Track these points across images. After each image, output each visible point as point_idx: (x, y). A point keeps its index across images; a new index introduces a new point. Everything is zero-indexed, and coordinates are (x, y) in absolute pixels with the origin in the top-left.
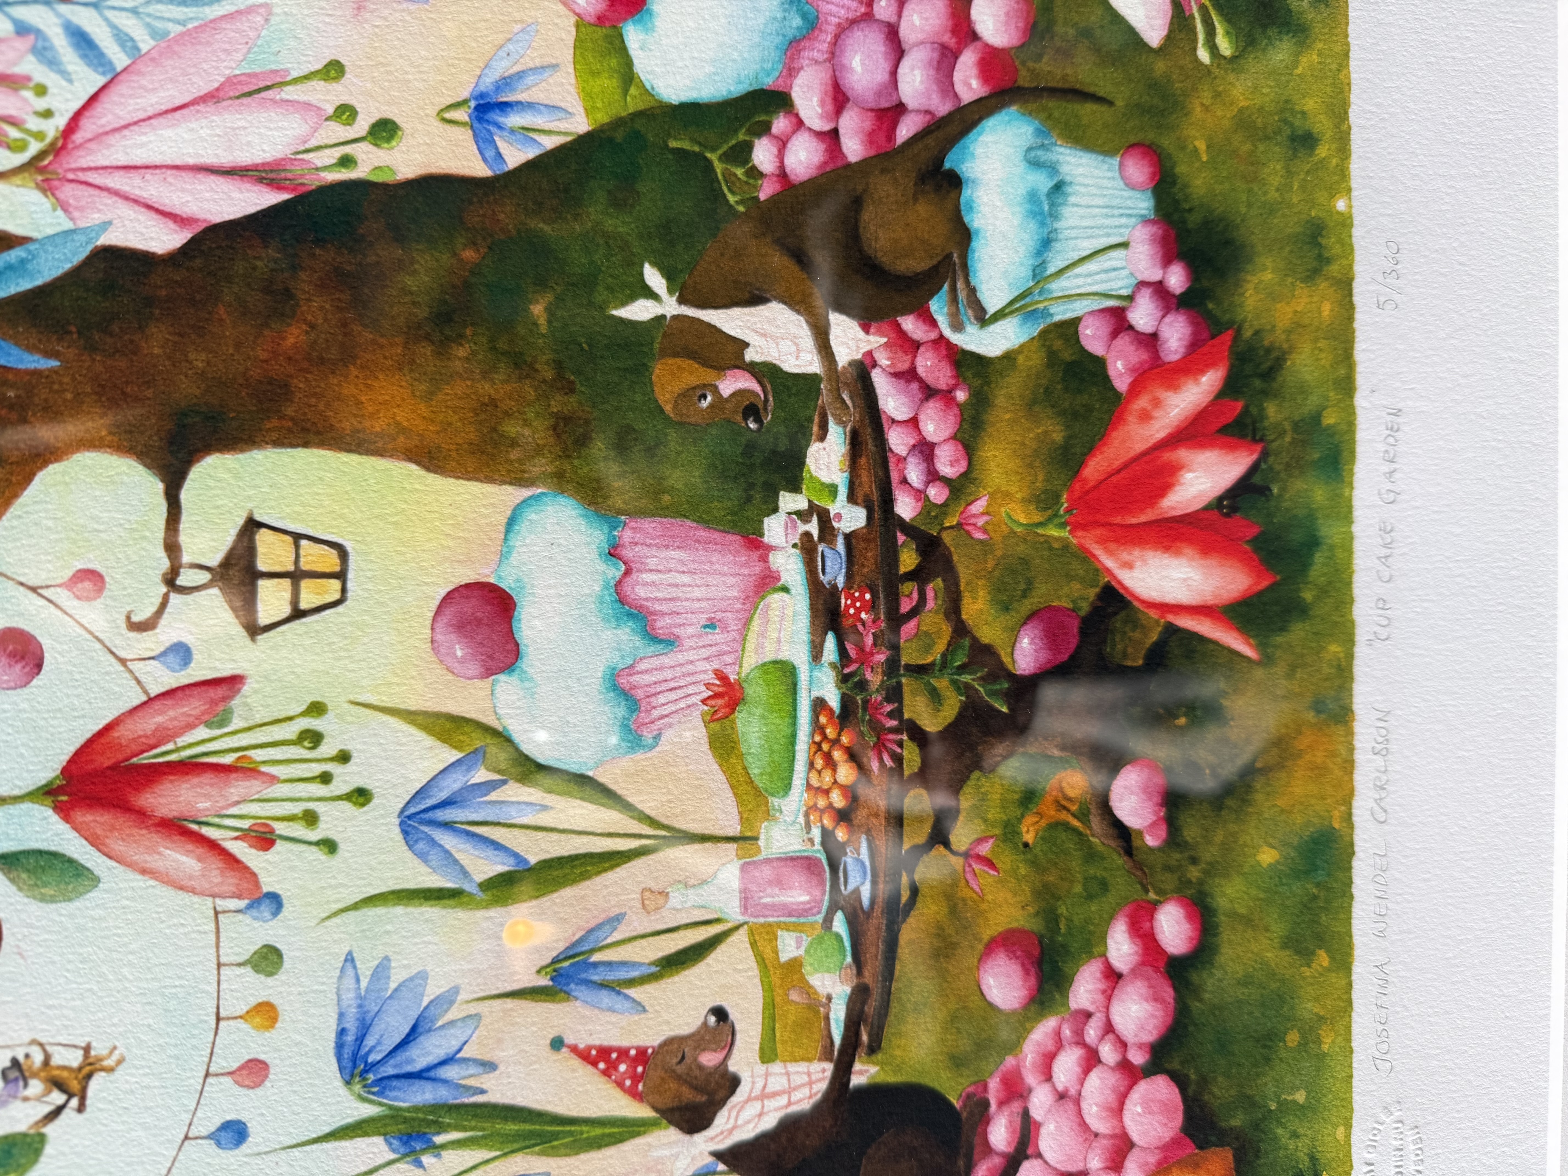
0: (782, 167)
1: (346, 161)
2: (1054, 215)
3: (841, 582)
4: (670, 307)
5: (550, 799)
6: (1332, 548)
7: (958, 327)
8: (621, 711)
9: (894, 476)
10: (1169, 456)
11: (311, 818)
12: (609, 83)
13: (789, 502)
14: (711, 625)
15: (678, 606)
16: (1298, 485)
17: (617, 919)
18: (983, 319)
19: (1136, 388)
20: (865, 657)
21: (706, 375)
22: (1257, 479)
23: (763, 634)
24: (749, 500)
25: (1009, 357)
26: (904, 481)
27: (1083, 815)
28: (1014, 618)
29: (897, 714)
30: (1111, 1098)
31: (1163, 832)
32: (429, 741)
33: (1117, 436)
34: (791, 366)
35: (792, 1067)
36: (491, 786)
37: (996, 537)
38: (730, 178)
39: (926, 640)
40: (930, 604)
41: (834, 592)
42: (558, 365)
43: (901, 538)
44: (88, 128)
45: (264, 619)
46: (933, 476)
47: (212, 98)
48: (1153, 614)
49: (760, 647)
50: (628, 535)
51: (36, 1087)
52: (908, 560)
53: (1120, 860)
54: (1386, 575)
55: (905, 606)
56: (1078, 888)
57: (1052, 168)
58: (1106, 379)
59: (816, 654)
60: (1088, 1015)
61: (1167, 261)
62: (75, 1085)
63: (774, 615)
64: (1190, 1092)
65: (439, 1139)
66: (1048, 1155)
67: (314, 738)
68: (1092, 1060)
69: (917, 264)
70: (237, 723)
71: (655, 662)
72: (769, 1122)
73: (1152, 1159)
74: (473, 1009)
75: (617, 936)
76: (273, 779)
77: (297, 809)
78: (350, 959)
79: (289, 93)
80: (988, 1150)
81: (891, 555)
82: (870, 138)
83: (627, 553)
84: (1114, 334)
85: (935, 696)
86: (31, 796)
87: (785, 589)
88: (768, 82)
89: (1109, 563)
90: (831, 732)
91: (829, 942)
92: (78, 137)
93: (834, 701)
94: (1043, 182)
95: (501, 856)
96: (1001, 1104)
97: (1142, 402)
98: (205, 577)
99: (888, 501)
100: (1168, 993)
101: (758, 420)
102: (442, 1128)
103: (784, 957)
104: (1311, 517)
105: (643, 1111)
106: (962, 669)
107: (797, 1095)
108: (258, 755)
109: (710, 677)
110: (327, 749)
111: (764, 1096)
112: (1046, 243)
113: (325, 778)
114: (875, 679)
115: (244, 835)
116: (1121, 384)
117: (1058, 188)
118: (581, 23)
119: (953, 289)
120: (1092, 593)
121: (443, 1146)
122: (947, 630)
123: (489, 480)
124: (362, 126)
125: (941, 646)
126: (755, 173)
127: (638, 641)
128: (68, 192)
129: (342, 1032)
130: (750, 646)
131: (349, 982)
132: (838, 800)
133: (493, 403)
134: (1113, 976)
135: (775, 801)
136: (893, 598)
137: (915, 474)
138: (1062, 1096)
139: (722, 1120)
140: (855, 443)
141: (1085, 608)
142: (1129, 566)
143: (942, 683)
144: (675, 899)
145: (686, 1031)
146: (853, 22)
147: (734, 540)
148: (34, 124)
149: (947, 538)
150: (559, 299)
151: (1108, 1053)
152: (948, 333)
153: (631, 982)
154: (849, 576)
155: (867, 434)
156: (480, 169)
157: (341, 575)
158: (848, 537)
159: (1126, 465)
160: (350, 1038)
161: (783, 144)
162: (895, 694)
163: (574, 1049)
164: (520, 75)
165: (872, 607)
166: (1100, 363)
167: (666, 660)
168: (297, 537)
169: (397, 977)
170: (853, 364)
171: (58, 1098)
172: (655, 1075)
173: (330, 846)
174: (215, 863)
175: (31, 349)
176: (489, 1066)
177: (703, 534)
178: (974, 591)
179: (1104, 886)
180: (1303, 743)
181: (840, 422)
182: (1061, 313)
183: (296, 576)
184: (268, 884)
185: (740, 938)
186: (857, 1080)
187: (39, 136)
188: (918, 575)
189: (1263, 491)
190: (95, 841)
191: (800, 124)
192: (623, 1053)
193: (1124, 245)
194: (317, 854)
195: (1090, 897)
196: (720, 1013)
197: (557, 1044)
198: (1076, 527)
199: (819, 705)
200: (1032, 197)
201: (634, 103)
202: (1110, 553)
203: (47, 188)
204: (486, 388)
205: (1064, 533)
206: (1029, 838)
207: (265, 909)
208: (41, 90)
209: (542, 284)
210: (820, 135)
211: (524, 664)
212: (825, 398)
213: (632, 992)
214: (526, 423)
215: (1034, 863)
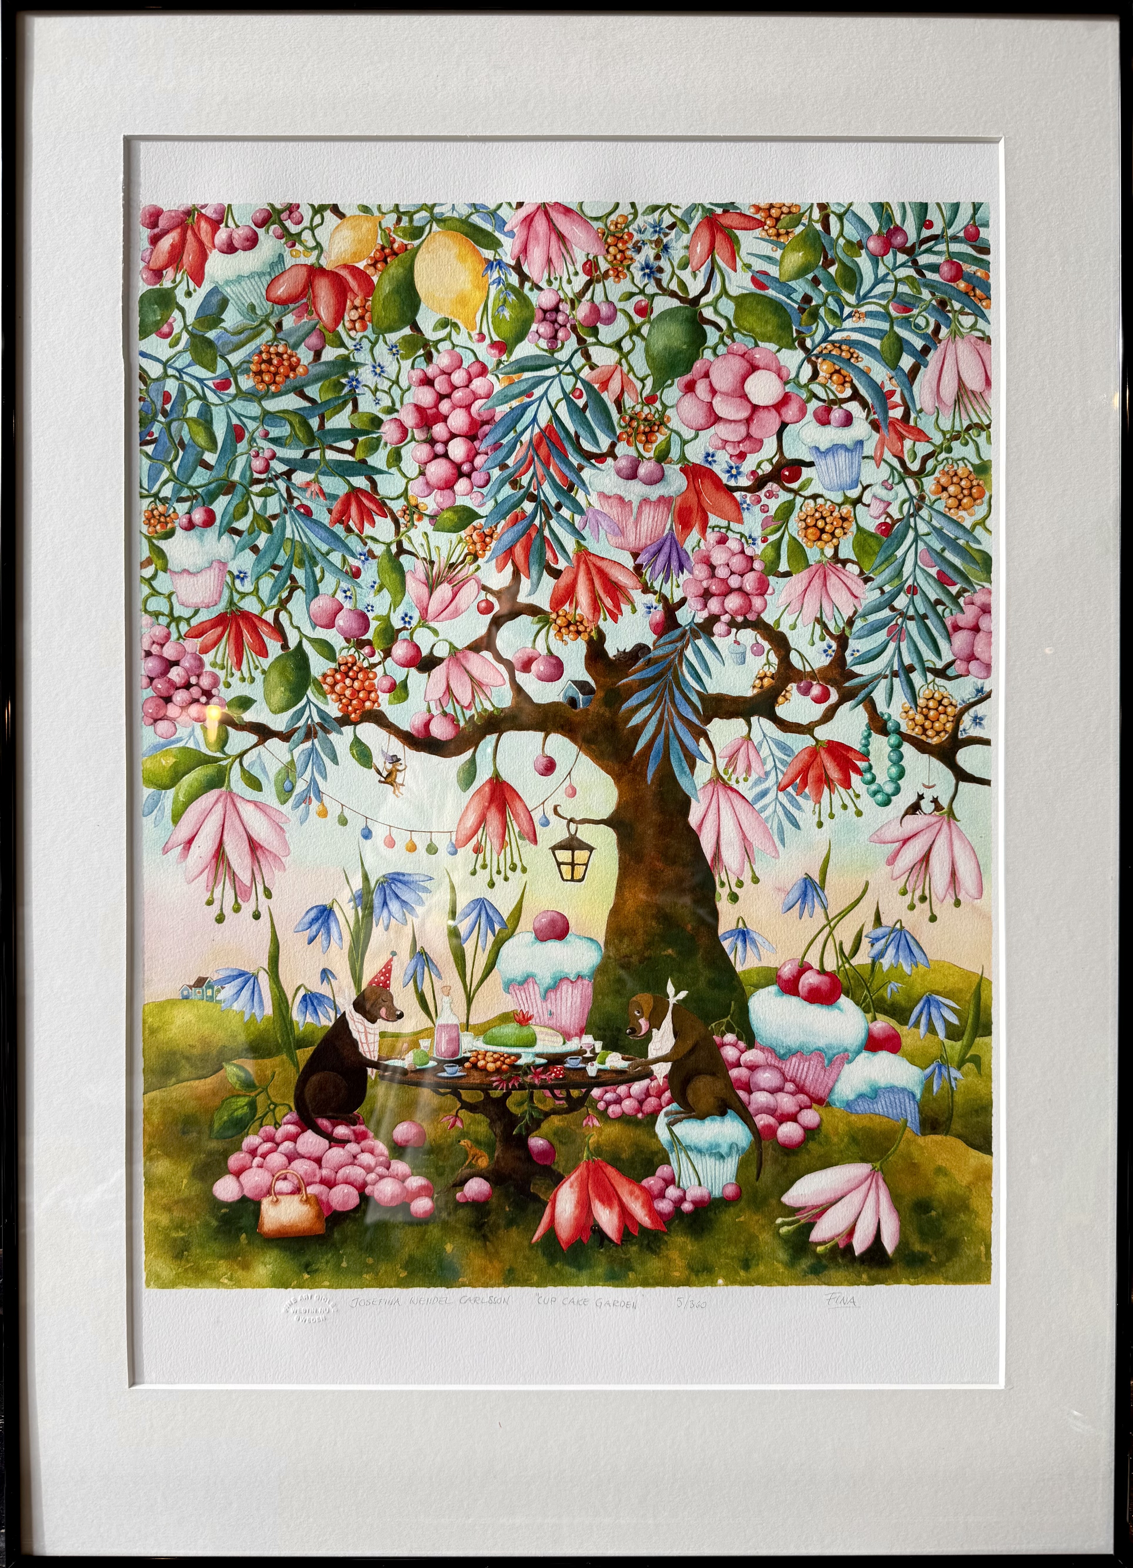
0: (726, 1045)
1: (722, 884)
2: (711, 1155)
3: (567, 1065)
4: (672, 1001)
5: (487, 952)
6: (577, 1276)
7: (667, 1114)
8: (519, 979)
9: (608, 1088)
10: (616, 1203)
11: (484, 867)
12: (755, 979)
13: (598, 1045)
14: (551, 1014)
15: (559, 1001)
16: (604, 1260)
17: (439, 976)
18: (670, 1125)
19: (642, 1188)
20: (536, 1075)
21: (647, 1014)
22: (606, 1242)
23: (547, 1034)
24: (599, 1029)
25: (655, 1135)
26: (606, 1092)
27: (470, 1166)
28: (551, 1138)
29: (514, 1088)
30: (352, 1179)
31: (462, 1200)
32: (511, 909)
33: (624, 1181)
34: (651, 1047)
35: (377, 1044)
36: (493, 931)
37: (584, 1130)
38: (720, 1025)
39: (542, 1101)
40: (557, 1102)
41: (564, 1063)
42: (649, 958)
43: (584, 1090)
44: (733, 795)
45: (557, 852)
46: (608, 1104)
47: (744, 838)
48: (552, 1197)
49: (542, 1033)
50: (586, 982)
51: (389, 766)
52: (575, 1093)
53: (451, 1182)
54: (566, 1302)
55: (557, 1092)
56: (440, 1163)
57: (729, 1154)
58: (647, 1177)
59: (539, 1055)
60: (388, 1168)
61: (694, 1202)
62: (389, 780)
63: (554, 1039)
64: (352, 1215)
65: (359, 908)
66: (330, 1151)
67: (514, 868)
68: (369, 1170)
69: (690, 1098)
70: (520, 842)
71: (537, 992)
72: (355, 1035)
73: (323, 1198)
74: (409, 923)
75: (433, 976)
76: (499, 854)
77: (488, 862)
78: (431, 879)
79: (747, 865)
80: (335, 1125)
81: (577, 1086)
82: (738, 1080)
83: (579, 982)
84: (664, 1180)
85: (520, 1104)
86: (496, 770)
87: (564, 1043)
88: (758, 1040)
89: (573, 1178)
90: (507, 1061)
91: (425, 1059)
92: (729, 792)
93: (520, 1062)
94: (724, 1150)
95: (467, 934)
96: (354, 1131)
97: (637, 1192)
98: (573, 832)
99: (599, 1085)
100: (394, 1204)
101: (630, 1033)
102: (364, 909)
103: (421, 1041)
104: (591, 1267)
105: (364, 986)
106: (531, 1116)
107: (365, 1046)
108: (508, 849)
109: (531, 1013)
110: (510, 873)
111: (366, 1033)
112: (700, 1151)
113: (499, 872)
114: (528, 1079)
115: (479, 843)
116: (644, 1183)
117: (722, 1157)
118: (777, 969)
119: (681, 1113)
120: (561, 1170)
121: (356, 910)
122: (547, 1109)
123: (607, 932)
124: (736, 890)
125: (540, 1106)
126: (723, 1035)
127: (545, 985)
128: (710, 788)
129: (403, 875)
130: (542, 1029)
131: (422, 878)
132: (481, 1063)
133: (635, 934)
134: (403, 1179)
135: (481, 1038)
136: (560, 1087)
137: (609, 1096)
138: (355, 1157)
139: (358, 1016)
140: (621, 1072)
141: (554, 1167)
142: (571, 1186)
143: (525, 1107)
144: (446, 999)
145: (395, 1003)
146: (783, 1074)
147: (584, 1024)
148: (734, 777)
149: (584, 1109)
150: (674, 959)
151: (372, 1177)
152: (664, 1110)
153: (415, 982)
154: (569, 1069)
155: (625, 1077)
156: (721, 931)
157: (572, 880)
158: (584, 1069)
159: (612, 1185)
160: (401, 877)
161: (735, 1045)
162: (522, 1087)
163: (391, 960)
164: (757, 947)
165: (557, 1078)
166: (653, 1174)
167: (538, 996)
168: (586, 865)
169: (423, 895)
170: (652, 1071)
171: (385, 774)
172: (378, 990)
173: (474, 873)
174: (469, 833)
175: (654, 775)
176: (387, 928)
177: (586, 1011)
178: (562, 1120)
179: (441, 1175)
180: (496, 1264)
181: (629, 1066)
182: (672, 1157)
183: (573, 864)
184: (461, 851)
185: (429, 1024)
186: (369, 1070)
187: (730, 779)
188: (569, 1098)
189: (601, 1245)
190: (479, 791)
191: (742, 1052)
192: (389, 979)
193: (700, 1184)
194: (471, 868)
195: (437, 1168)
196: (401, 1016)
197: (394, 954)
198: (588, 1164)
199: (518, 1056)
200: (718, 1146)
201: (747, 988)
202: (577, 1178)
203: (711, 781)
204: (641, 931)
205: (585, 1158)
206: (462, 1143)
207: (451, 849)
208: (746, 780)
209: (680, 953)
210: (739, 1059)
211: (538, 943)
212: (639, 1060)
213: (412, 981)
214: (628, 946)
215: (452, 1145)
